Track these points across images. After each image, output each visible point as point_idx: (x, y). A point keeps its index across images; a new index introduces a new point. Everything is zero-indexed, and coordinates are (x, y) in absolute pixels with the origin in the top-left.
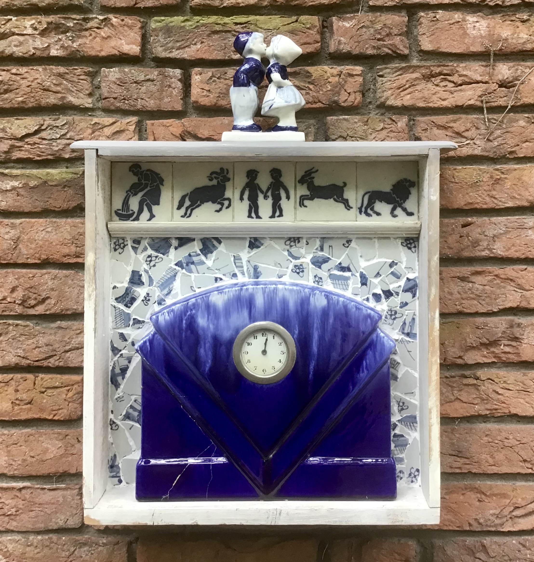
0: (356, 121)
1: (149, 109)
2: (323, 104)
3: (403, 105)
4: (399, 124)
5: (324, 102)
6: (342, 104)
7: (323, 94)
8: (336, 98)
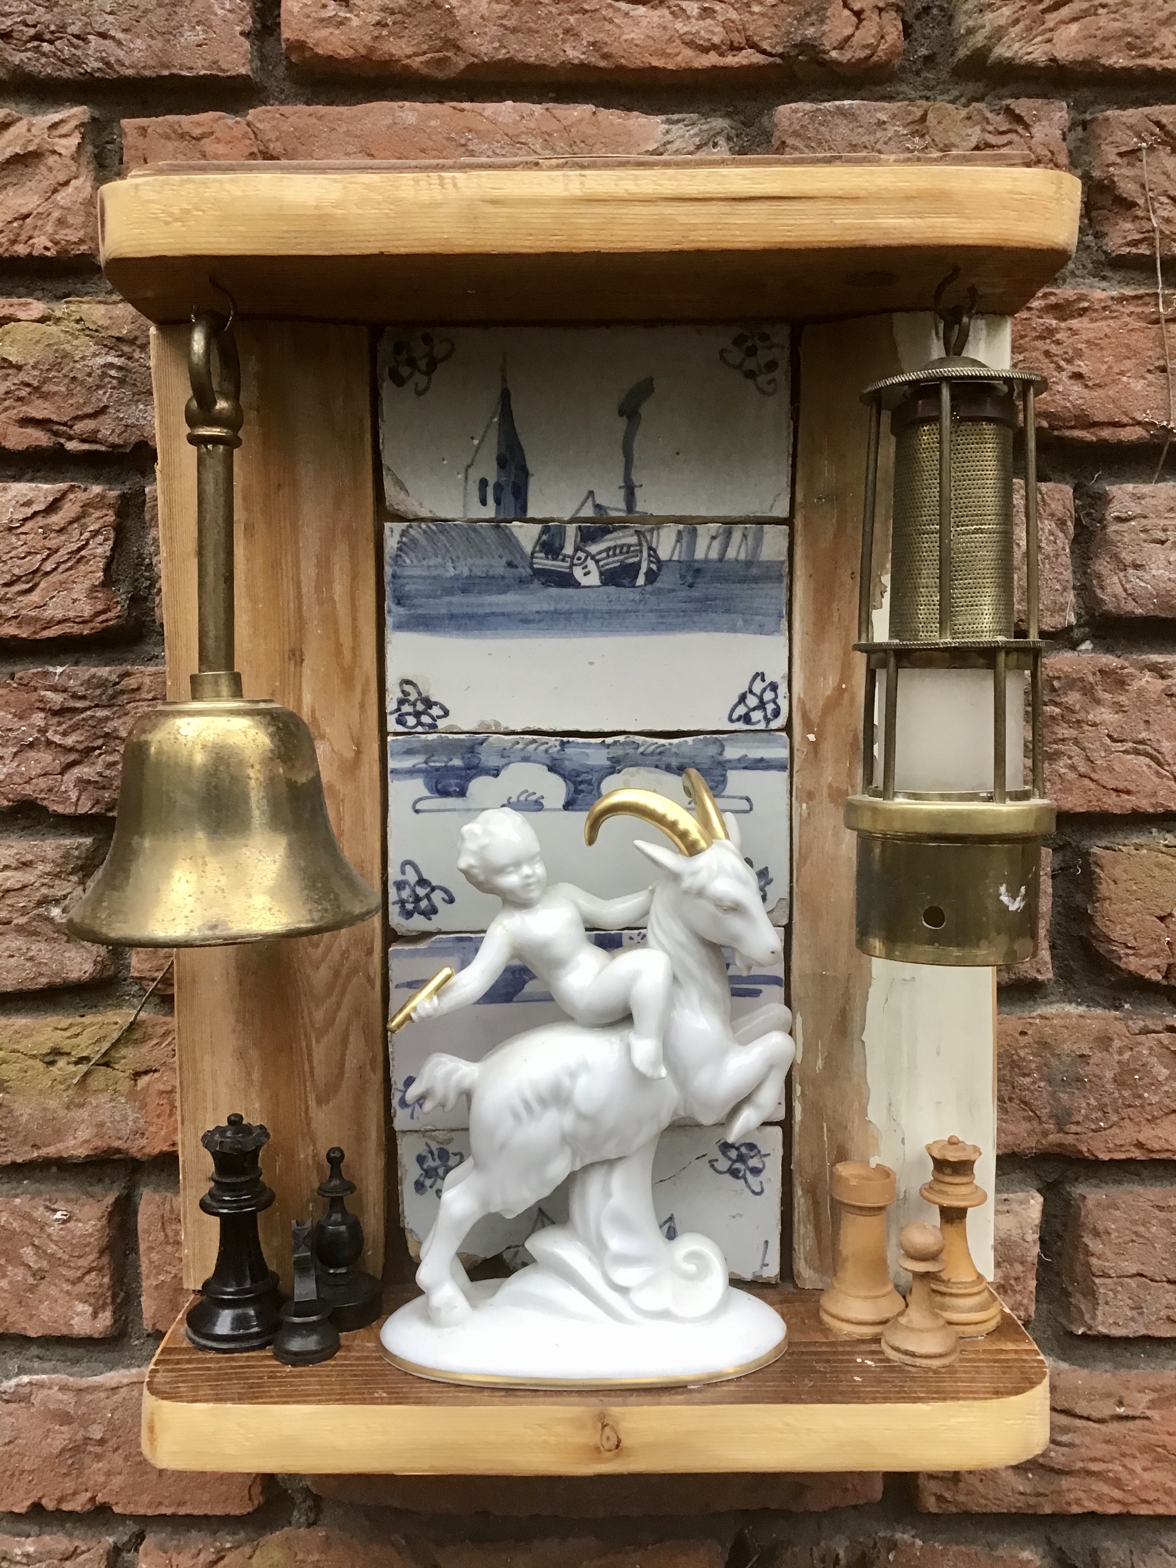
0: (884, 118)
1: (130, 72)
2: (764, 52)
3: (1053, 60)
4: (1039, 132)
5: (765, 45)
6: (834, 54)
7: (763, 15)
8: (810, 32)
